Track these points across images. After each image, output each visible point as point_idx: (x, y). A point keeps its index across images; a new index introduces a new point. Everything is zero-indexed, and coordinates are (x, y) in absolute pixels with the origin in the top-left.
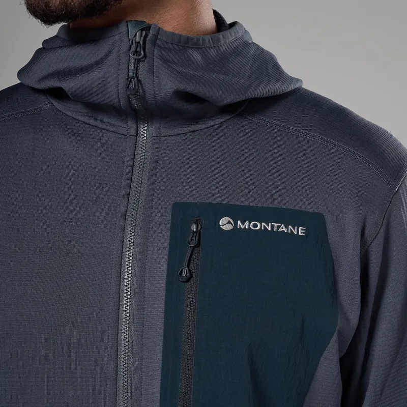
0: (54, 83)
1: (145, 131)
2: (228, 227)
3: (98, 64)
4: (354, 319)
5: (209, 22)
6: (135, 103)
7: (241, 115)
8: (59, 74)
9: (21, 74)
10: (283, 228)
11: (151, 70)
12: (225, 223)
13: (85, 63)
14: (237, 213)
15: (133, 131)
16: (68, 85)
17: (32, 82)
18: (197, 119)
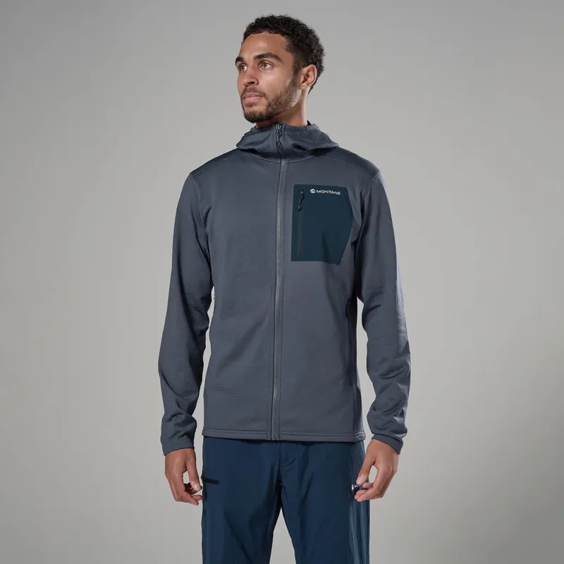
0: (251, 147)
1: (284, 162)
2: (314, 192)
3: (265, 139)
4: (360, 225)
5: (306, 123)
6: (280, 152)
7: (319, 155)
8: (253, 144)
9: (237, 145)
10: (333, 192)
11: (284, 139)
12: (312, 191)
13: (262, 139)
14: (317, 188)
15: (279, 162)
16: (257, 147)
17: (242, 147)
18: (302, 156)
